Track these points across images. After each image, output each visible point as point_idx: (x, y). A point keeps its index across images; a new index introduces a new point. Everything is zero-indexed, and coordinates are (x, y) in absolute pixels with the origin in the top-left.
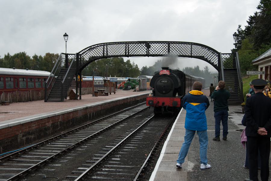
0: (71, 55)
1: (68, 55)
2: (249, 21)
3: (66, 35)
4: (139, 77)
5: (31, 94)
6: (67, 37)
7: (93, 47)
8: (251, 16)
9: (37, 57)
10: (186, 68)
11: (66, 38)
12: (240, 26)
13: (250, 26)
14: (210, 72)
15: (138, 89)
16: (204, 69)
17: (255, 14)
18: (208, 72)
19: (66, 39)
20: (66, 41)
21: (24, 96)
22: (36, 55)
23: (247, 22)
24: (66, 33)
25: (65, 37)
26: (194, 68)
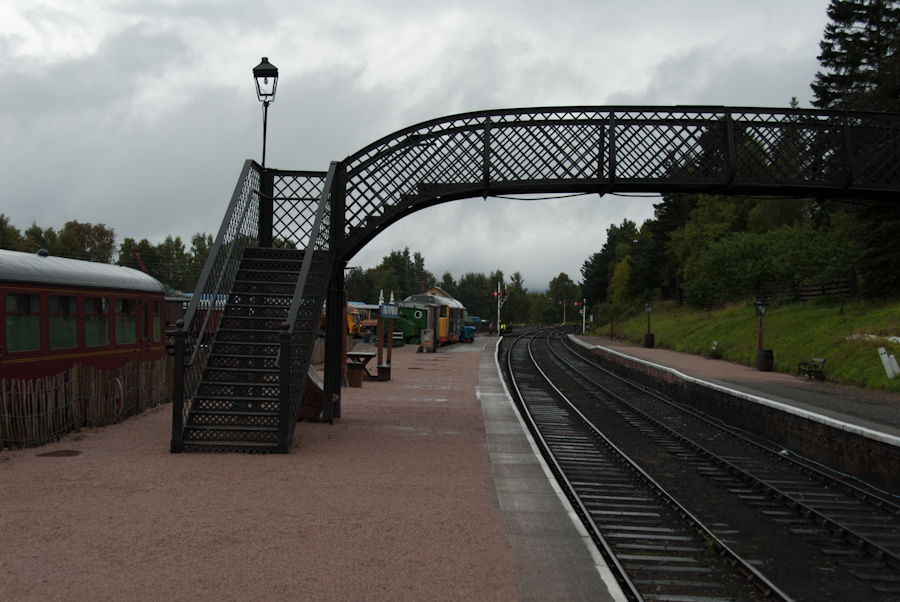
0: (288, 179)
1: (276, 178)
3: (265, 70)
5: (74, 391)
6: (271, 80)
7: (424, 131)
11: (267, 85)
14: (526, 290)
16: (511, 282)
18: (521, 288)
19: (267, 88)
20: (266, 104)
21: (35, 407)
24: (265, 60)
25: (261, 80)
26: (488, 276)
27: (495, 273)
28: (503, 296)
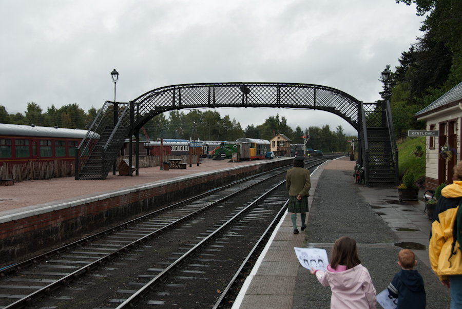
0: (122, 105)
1: (119, 105)
2: (402, 59)
3: (115, 73)
4: (239, 141)
5: (56, 167)
6: (116, 75)
8: (404, 52)
9: (95, 111)
10: (310, 128)
11: (115, 77)
12: (388, 67)
13: (403, 66)
14: (345, 134)
15: (236, 159)
16: (337, 130)
17: (410, 49)
18: (342, 134)
20: (115, 83)
21: (43, 170)
22: (94, 108)
23: (400, 60)
24: (115, 70)
25: (114, 75)
26: (321, 128)
27: (325, 126)
28: (307, 138)
